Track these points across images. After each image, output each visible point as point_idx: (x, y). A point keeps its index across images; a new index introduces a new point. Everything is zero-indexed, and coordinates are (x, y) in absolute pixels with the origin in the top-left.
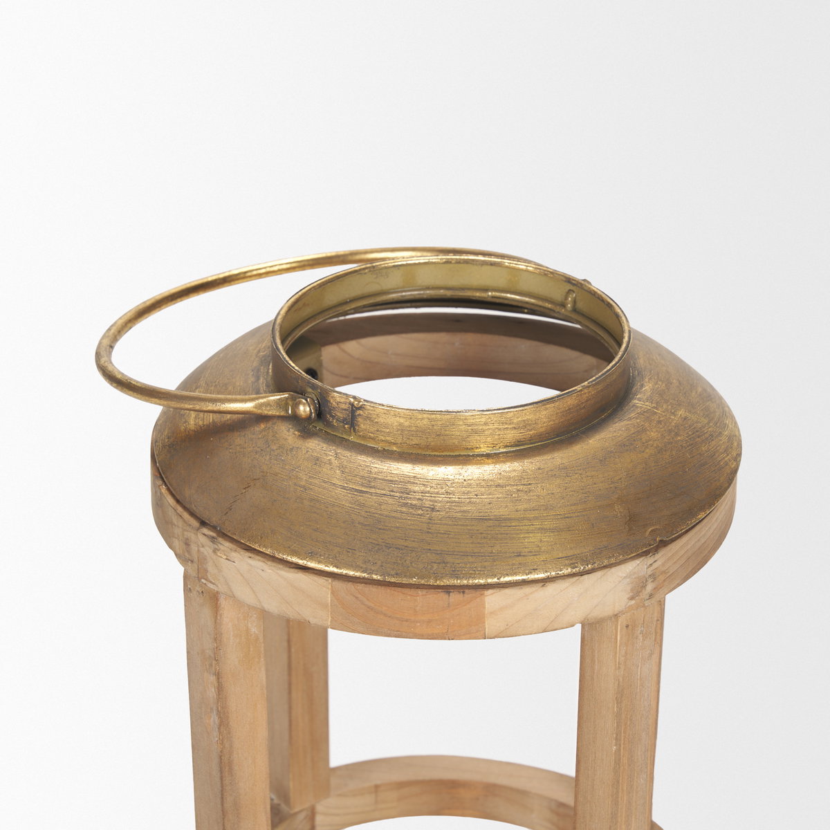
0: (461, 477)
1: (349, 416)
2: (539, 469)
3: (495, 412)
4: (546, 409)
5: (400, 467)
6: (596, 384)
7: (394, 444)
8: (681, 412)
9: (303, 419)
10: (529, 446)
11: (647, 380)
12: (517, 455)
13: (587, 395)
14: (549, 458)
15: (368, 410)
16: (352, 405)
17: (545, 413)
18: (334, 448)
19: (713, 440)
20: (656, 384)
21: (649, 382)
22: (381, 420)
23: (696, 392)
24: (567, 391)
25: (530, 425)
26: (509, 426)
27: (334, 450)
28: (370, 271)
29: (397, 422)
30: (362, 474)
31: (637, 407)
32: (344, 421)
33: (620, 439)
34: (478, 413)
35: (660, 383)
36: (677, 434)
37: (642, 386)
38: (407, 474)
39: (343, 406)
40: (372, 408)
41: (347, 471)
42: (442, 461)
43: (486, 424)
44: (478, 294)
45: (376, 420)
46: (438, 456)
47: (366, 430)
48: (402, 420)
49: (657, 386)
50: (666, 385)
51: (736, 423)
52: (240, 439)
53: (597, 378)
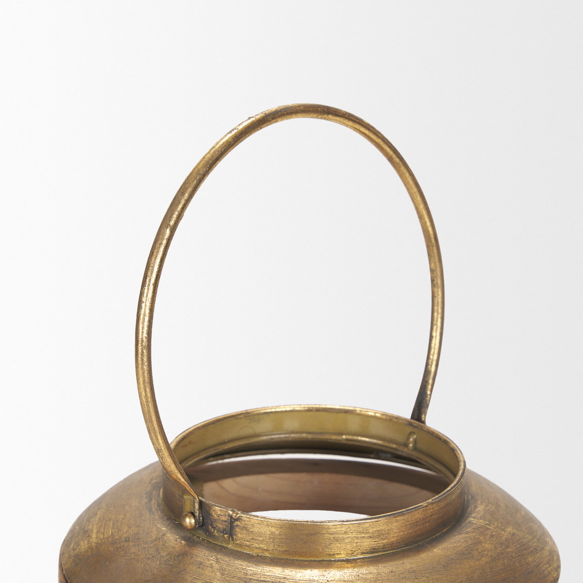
0: (325, 578)
1: (228, 526)
2: (392, 572)
3: (354, 522)
4: (397, 521)
5: (272, 570)
6: (439, 501)
7: (267, 550)
8: (510, 529)
9: (188, 530)
10: (382, 553)
11: (479, 502)
12: (372, 561)
13: (431, 510)
14: (400, 563)
15: (245, 521)
16: (231, 517)
17: (396, 524)
18: (215, 554)
19: (537, 553)
20: (487, 506)
21: (481, 504)
22: (256, 530)
23: (521, 515)
24: (415, 506)
25: (383, 535)
26: (366, 535)
27: (215, 556)
28: (245, 417)
29: (270, 531)
30: (239, 575)
31: (473, 523)
32: (224, 531)
33: (460, 548)
34: (340, 523)
35: (490, 505)
36: (507, 547)
37: (476, 507)
38: (278, 575)
39: (223, 518)
40: (248, 519)
41: (226, 573)
42: (308, 565)
43: (346, 533)
44: (334, 437)
45: (251, 530)
46: (304, 561)
47: (242, 538)
48: (273, 530)
49: (488, 508)
50: (496, 507)
51: (554, 542)
52: (135, 548)
53: (440, 497)
